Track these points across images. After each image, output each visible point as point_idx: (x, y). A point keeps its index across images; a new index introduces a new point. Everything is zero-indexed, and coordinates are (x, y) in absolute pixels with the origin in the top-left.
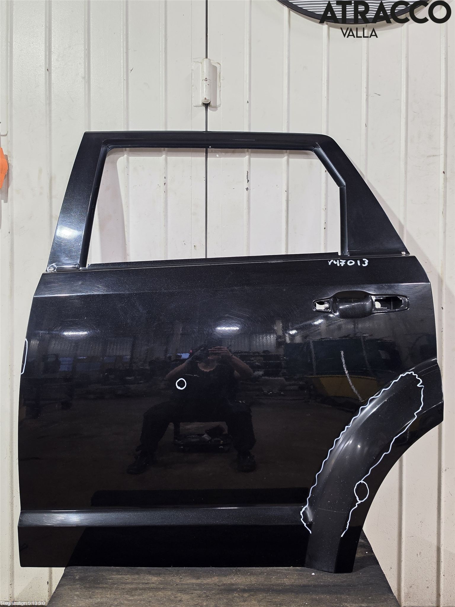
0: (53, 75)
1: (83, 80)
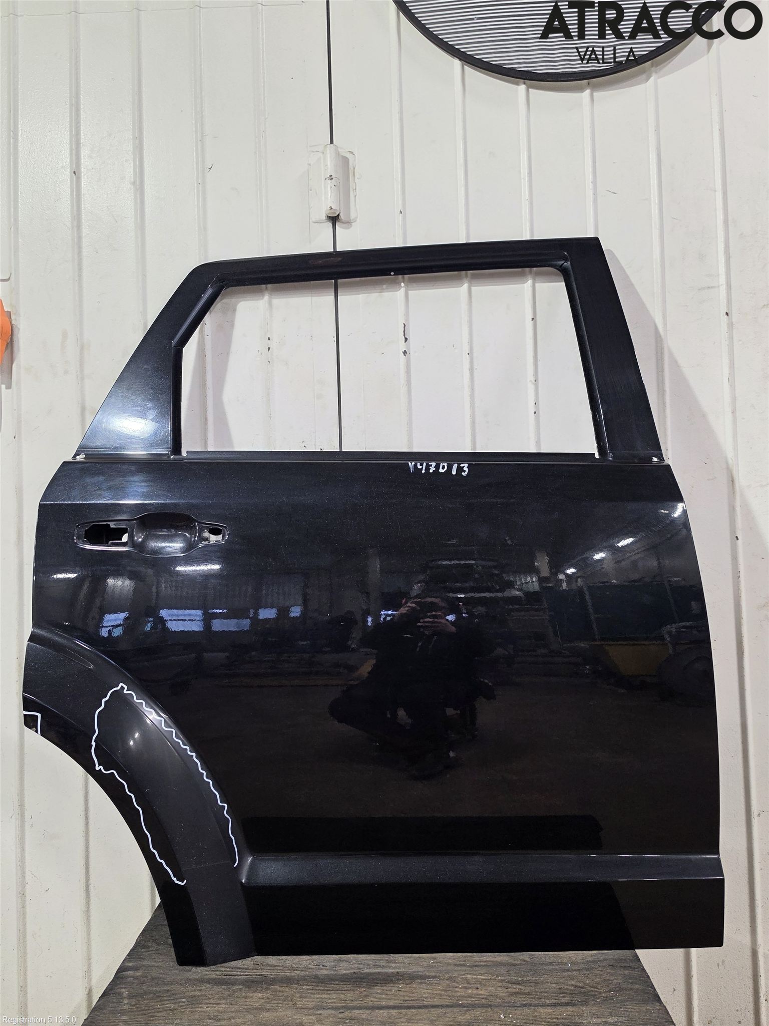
0: (84, 181)
1: (133, 187)
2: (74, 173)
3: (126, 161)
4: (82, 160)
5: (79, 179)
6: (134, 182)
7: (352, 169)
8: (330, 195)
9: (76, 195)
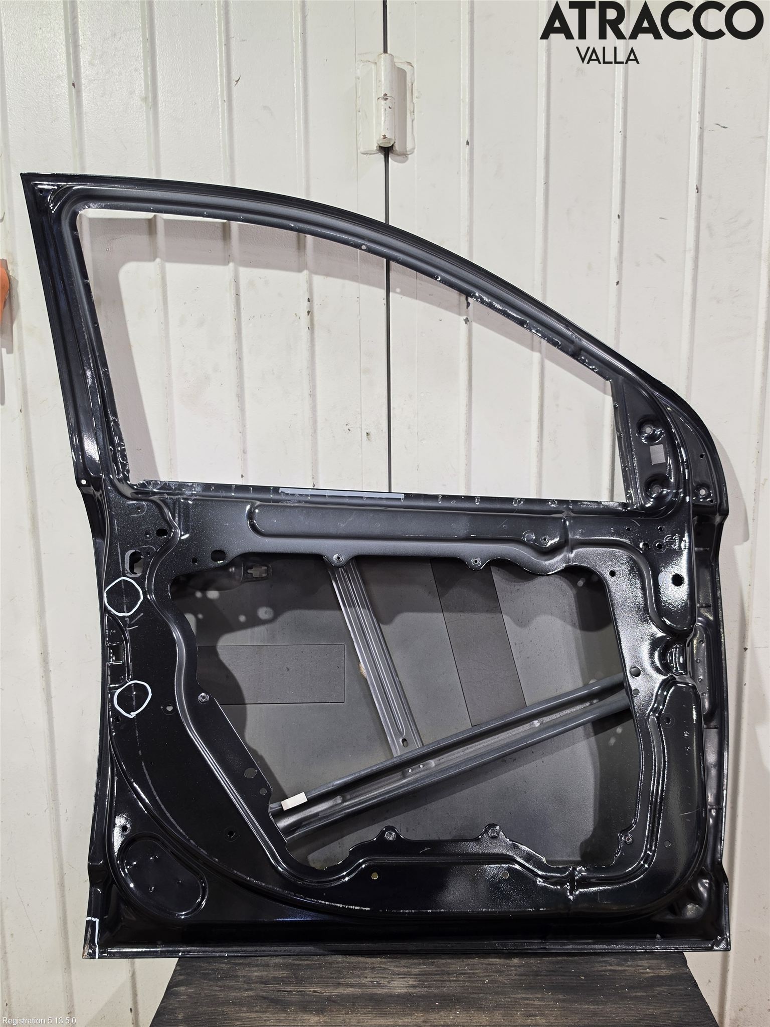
0: (85, 95)
1: (144, 103)
2: (73, 85)
3: (136, 70)
4: (82, 68)
5: (79, 93)
6: (146, 98)
7: (410, 85)
8: (383, 118)
9: (77, 114)
